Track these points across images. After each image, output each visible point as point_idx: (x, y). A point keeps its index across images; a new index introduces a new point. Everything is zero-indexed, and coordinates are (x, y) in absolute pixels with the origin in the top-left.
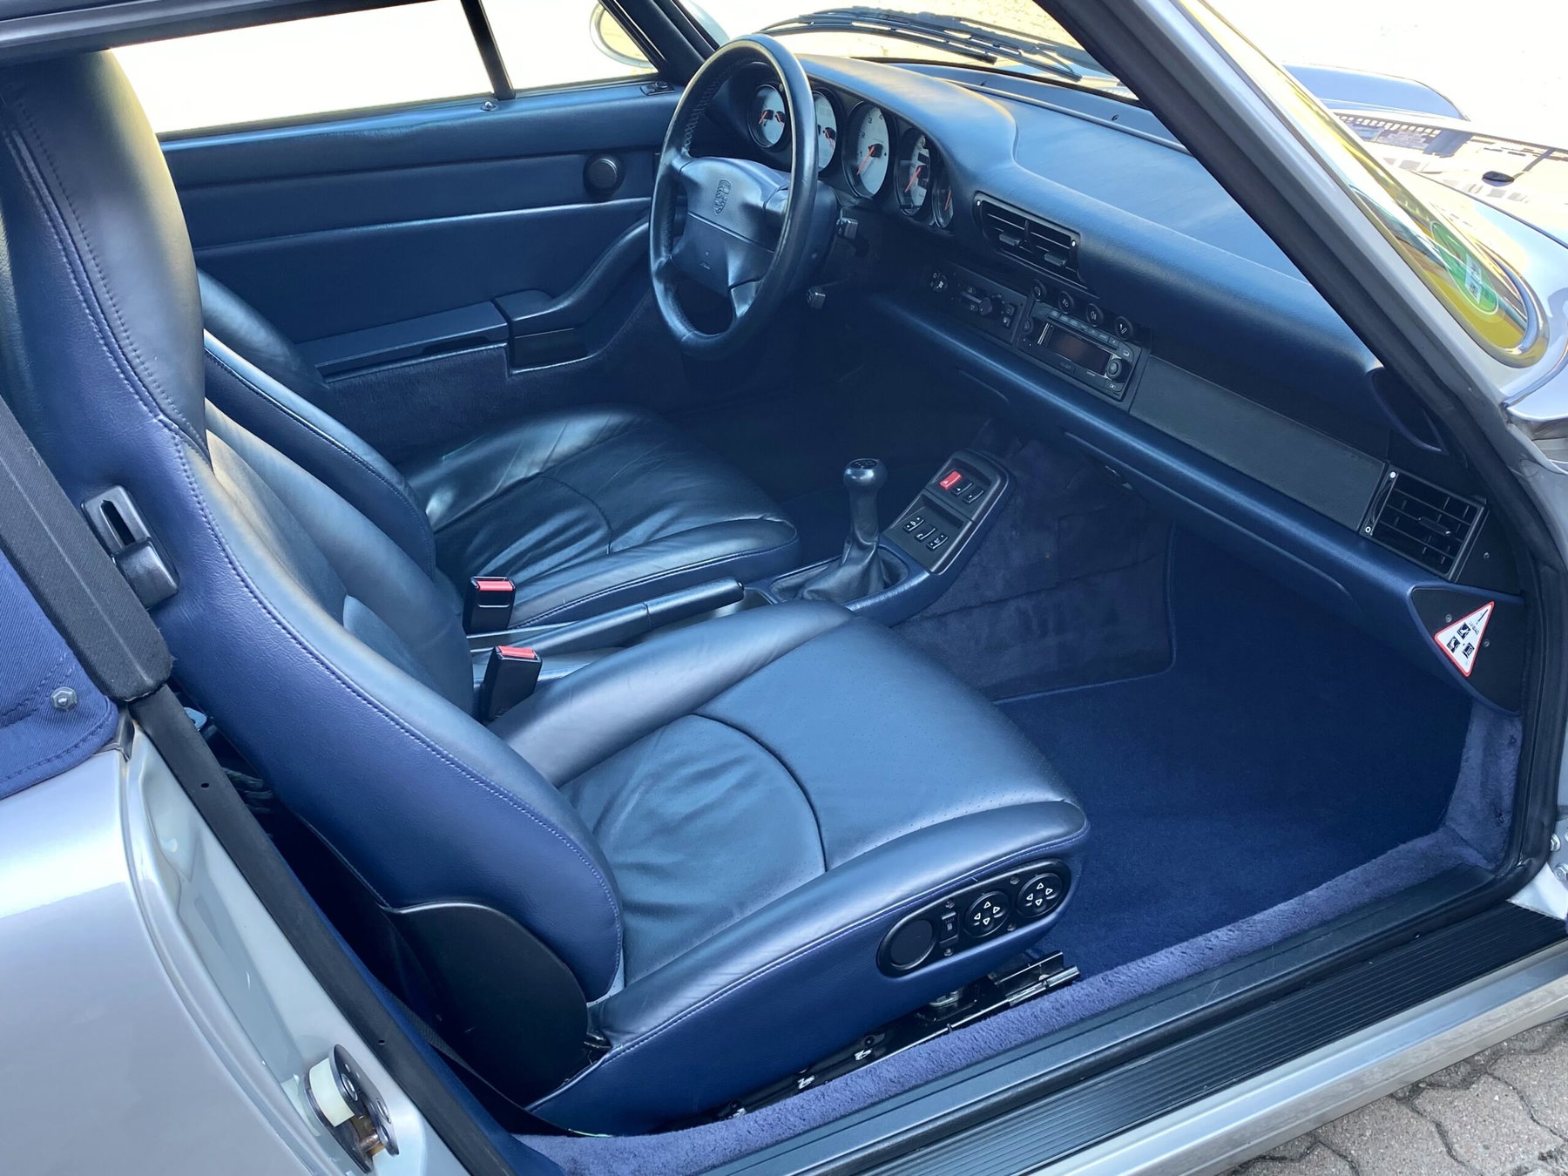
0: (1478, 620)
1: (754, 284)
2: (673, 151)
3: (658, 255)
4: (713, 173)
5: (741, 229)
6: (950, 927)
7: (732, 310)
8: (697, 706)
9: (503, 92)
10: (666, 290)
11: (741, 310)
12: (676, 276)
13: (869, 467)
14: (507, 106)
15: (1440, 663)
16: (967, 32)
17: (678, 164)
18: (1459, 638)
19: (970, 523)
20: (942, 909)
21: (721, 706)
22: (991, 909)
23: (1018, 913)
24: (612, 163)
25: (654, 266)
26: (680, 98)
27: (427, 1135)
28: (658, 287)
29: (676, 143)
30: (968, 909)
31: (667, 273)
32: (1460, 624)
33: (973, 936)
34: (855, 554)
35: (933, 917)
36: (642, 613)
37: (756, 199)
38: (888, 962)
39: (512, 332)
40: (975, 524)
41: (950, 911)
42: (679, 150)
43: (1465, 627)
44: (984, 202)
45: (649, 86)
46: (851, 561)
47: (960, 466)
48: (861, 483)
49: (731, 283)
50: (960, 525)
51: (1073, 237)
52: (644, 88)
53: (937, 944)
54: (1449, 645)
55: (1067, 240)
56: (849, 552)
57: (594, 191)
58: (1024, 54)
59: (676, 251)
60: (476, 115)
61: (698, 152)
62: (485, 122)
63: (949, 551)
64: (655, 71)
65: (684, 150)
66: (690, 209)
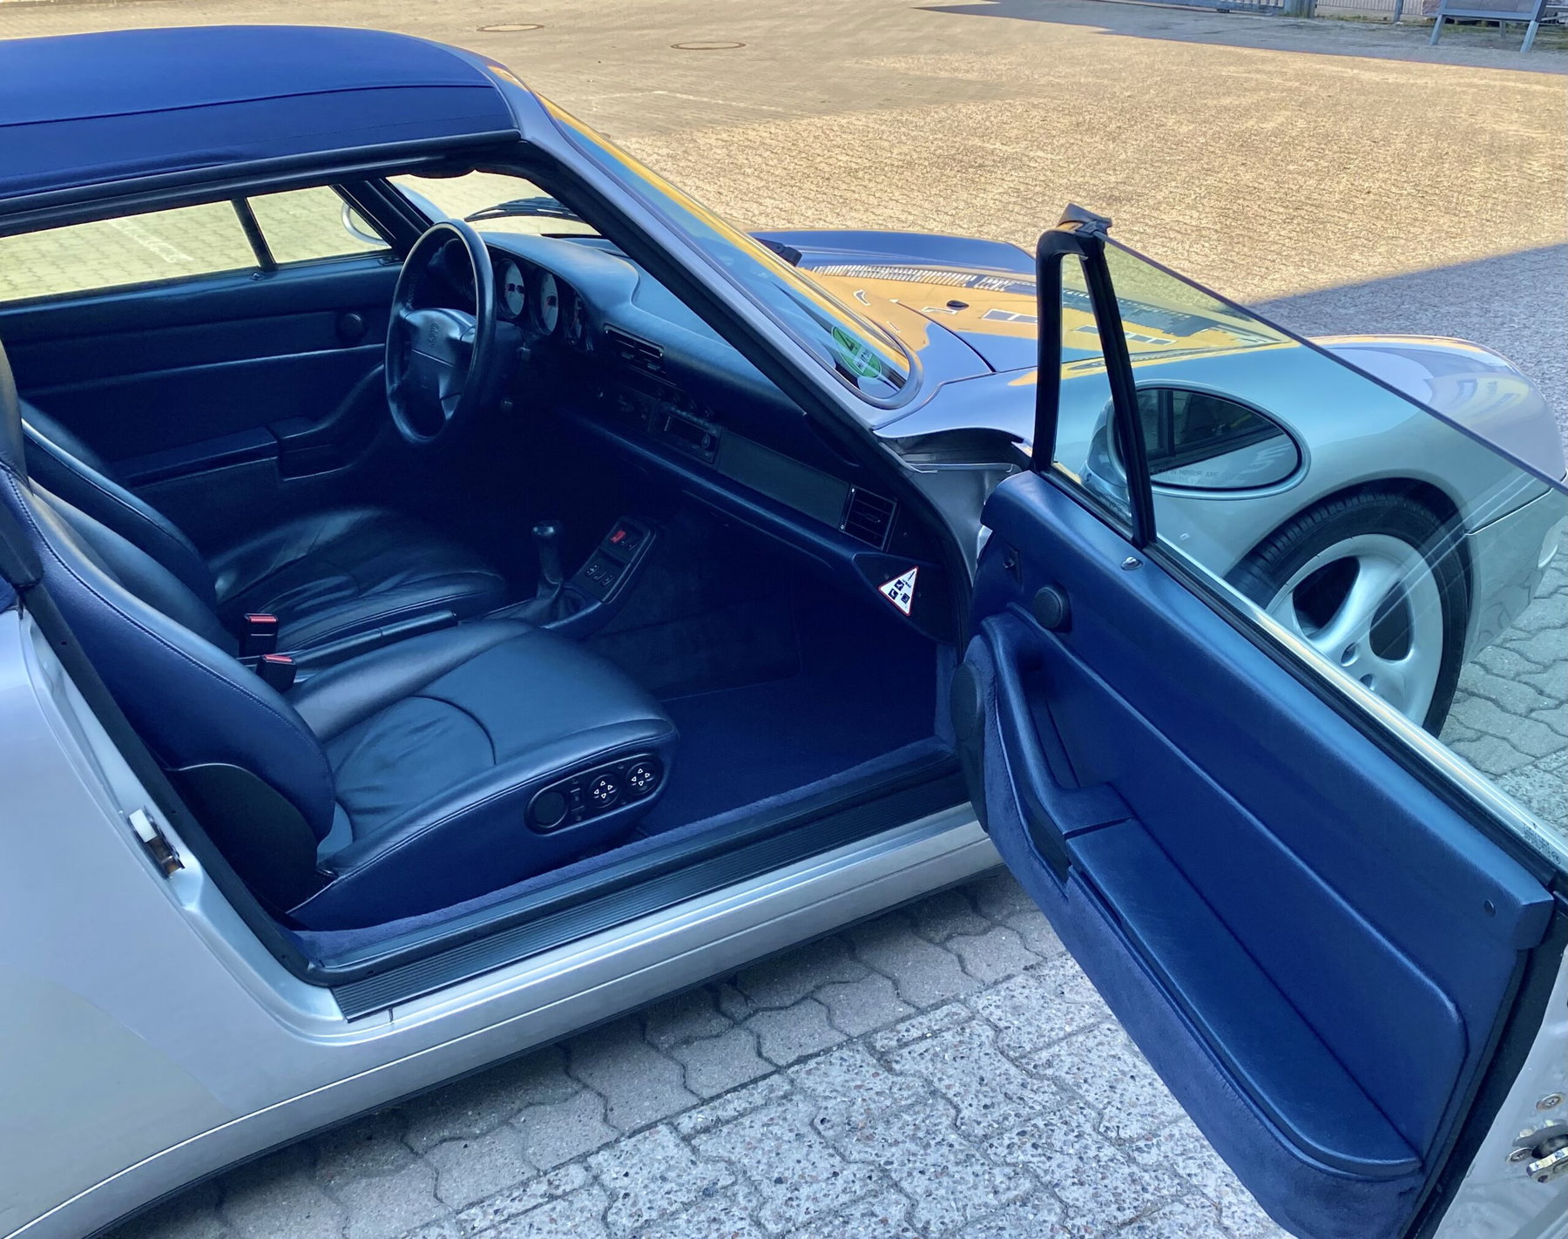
0: (909, 578)
1: (456, 396)
2: (400, 305)
3: (392, 382)
4: (428, 320)
5: (446, 358)
6: (577, 799)
7: (443, 415)
8: (415, 691)
9: (268, 265)
10: (399, 407)
11: (449, 415)
12: (403, 395)
13: (550, 525)
14: (271, 276)
15: (887, 605)
17: (403, 314)
18: (897, 590)
19: (629, 565)
20: (569, 785)
21: (433, 689)
22: (606, 786)
23: (627, 793)
24: (358, 318)
25: (389, 389)
26: (403, 268)
27: (205, 879)
28: (393, 407)
29: (402, 299)
30: (588, 786)
31: (396, 395)
32: (895, 581)
33: (594, 808)
34: (546, 591)
35: (563, 791)
36: (379, 635)
37: (455, 334)
38: (534, 822)
39: (281, 448)
40: (633, 565)
41: (576, 787)
42: (404, 305)
43: (899, 582)
44: (610, 331)
45: (385, 259)
46: (543, 596)
47: (624, 527)
48: (545, 537)
49: (441, 396)
50: (622, 566)
51: (660, 350)
52: (381, 260)
53: (569, 812)
54: (890, 594)
55: (657, 352)
56: (541, 590)
57: (344, 339)
59: (404, 378)
60: (248, 283)
61: (419, 305)
62: (253, 288)
63: (615, 587)
64: (390, 247)
65: (408, 304)
66: (413, 347)
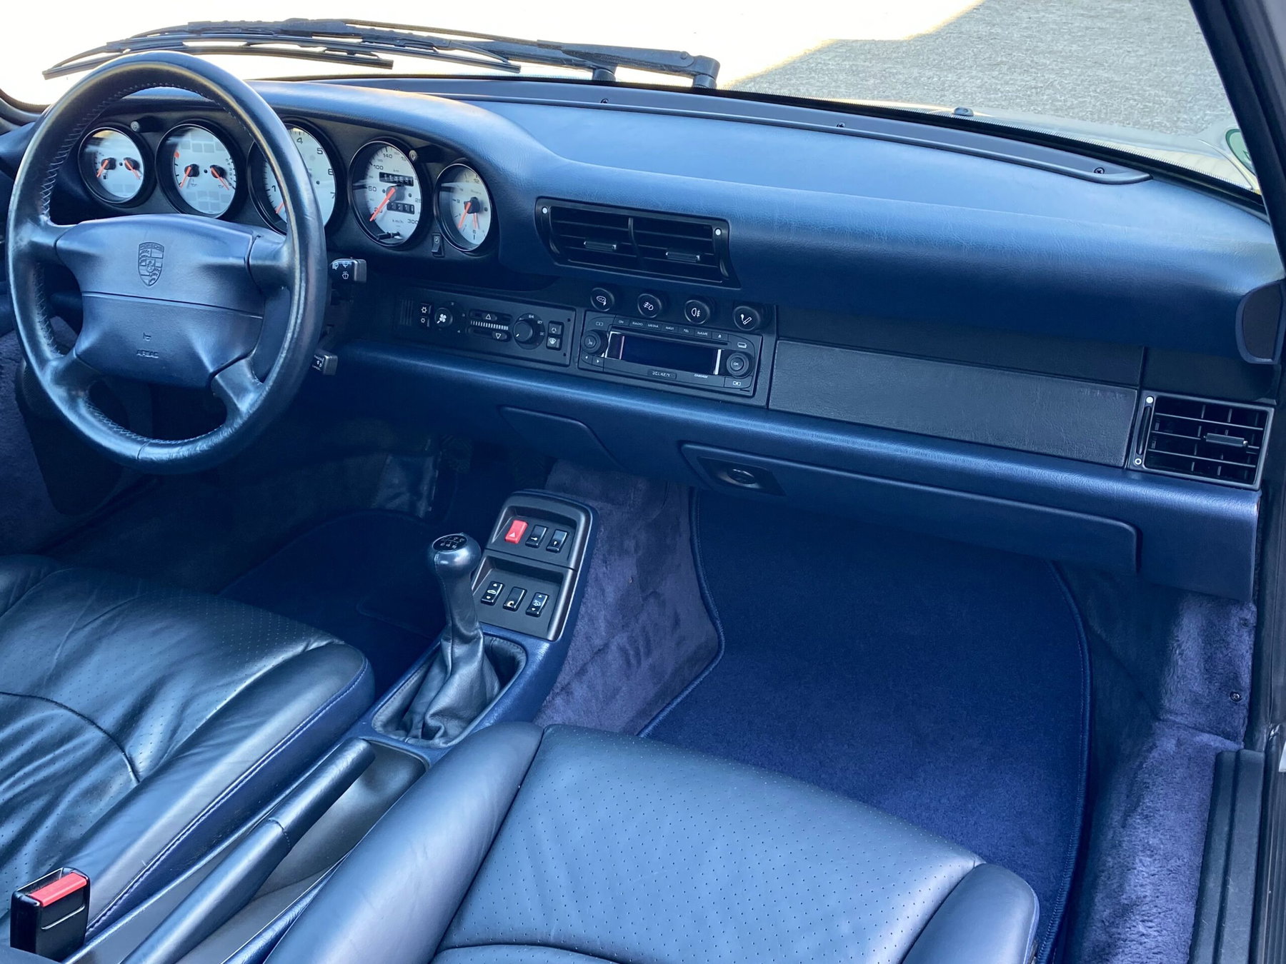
1: (243, 362)
8: (444, 935)
11: (245, 403)
13: (460, 546)
16: (356, 35)
19: (570, 572)
34: (460, 650)
36: (276, 832)
40: (575, 571)
44: (554, 209)
47: (519, 513)
48: (455, 567)
49: (211, 370)
50: (558, 579)
55: (705, 231)
56: (453, 650)
58: (440, 52)
63: (560, 612)
65: (42, 220)
66: (83, 289)
